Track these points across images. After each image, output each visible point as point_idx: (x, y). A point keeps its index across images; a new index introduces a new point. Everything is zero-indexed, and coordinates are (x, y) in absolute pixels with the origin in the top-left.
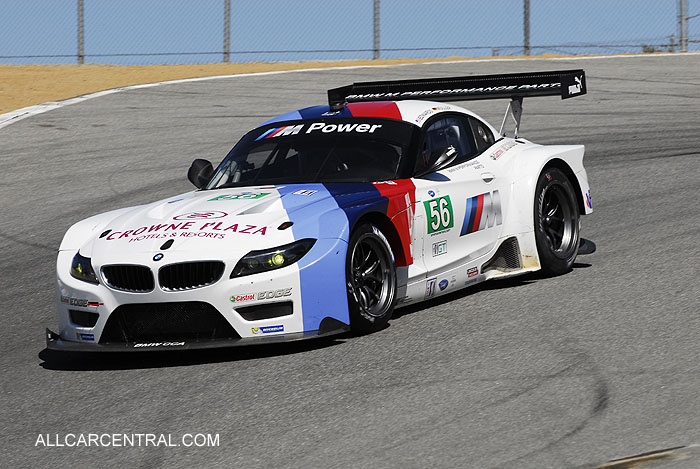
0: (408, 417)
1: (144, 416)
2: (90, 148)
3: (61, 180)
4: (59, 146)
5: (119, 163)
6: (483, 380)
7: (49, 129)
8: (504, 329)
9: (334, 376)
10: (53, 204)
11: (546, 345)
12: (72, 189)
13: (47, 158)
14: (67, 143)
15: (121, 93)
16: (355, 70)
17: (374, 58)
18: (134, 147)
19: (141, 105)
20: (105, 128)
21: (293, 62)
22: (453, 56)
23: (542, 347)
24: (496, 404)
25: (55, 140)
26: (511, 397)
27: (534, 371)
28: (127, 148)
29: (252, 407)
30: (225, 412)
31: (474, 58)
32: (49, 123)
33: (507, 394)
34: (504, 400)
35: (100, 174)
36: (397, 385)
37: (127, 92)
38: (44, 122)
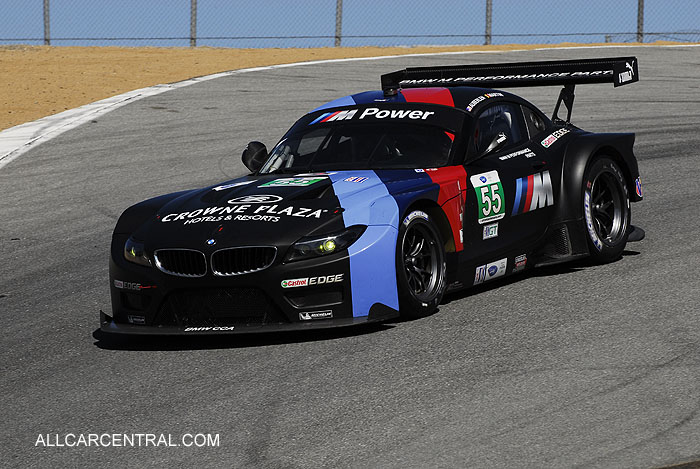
0: (515, 404)
1: (251, 399)
2: (201, 131)
3: (172, 162)
4: (169, 128)
5: (230, 146)
6: (591, 369)
7: (161, 111)
8: (613, 318)
9: (441, 362)
10: (164, 186)
11: (655, 334)
12: (181, 172)
13: (158, 140)
14: (179, 126)
15: (232, 76)
16: (466, 55)
17: (486, 44)
18: (245, 130)
19: (252, 89)
20: (217, 111)
21: (405, 47)
22: (566, 43)
23: (651, 336)
24: (605, 392)
25: (167, 122)
26: (619, 386)
27: (643, 361)
28: (237, 131)
29: (359, 393)
30: (332, 396)
31: (587, 44)
32: (160, 106)
33: (614, 382)
34: (613, 389)
35: (211, 157)
36: (504, 372)
37: (239, 76)
38: (156, 104)
